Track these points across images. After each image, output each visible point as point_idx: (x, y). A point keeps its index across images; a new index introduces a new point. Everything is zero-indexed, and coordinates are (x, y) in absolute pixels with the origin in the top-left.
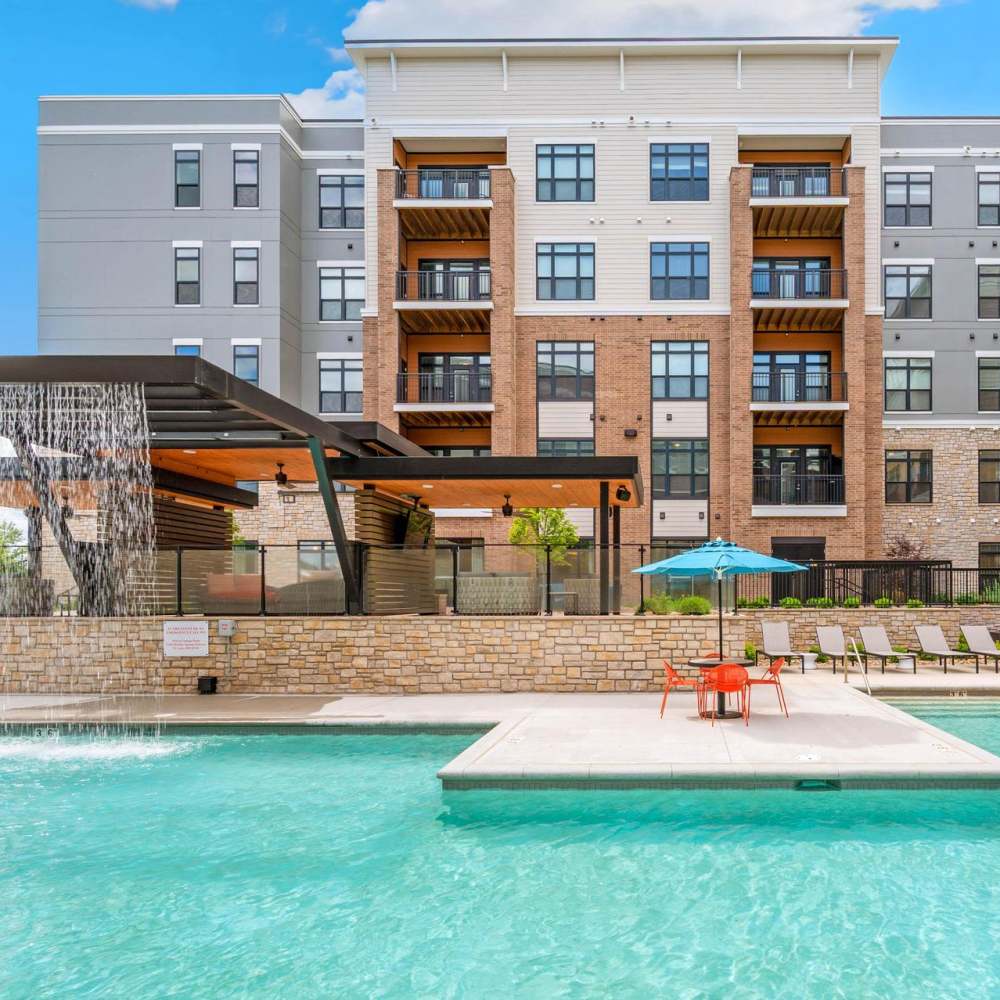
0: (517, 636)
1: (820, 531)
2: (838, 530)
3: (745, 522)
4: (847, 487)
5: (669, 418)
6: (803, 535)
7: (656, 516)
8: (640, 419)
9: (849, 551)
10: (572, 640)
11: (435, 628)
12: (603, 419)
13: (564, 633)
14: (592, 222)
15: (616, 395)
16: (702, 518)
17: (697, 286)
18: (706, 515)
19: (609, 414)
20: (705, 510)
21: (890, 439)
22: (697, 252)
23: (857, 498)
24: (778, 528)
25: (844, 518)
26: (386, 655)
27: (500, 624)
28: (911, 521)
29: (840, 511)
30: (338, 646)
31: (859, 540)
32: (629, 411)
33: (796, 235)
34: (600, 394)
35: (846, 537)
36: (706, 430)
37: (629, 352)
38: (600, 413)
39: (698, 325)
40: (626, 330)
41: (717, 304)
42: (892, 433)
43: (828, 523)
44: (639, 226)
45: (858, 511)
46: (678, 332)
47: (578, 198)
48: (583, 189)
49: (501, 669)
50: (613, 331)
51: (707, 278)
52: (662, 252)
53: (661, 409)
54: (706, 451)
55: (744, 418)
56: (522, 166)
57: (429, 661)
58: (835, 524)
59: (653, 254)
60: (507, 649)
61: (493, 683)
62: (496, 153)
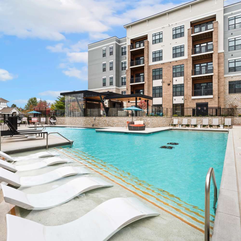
0: (124, 119)
1: (206, 101)
2: (211, 101)
3: (190, 100)
4: (213, 91)
5: (176, 81)
6: (203, 102)
7: (174, 100)
8: (170, 81)
9: (214, 105)
10: (130, 120)
11: (115, 118)
12: (164, 82)
13: (129, 119)
14: (162, 46)
15: (166, 77)
16: (183, 100)
17: (182, 54)
18: (183, 99)
19: (165, 81)
20: (183, 98)
21: (230, 79)
22: (182, 47)
23: (216, 93)
24: (197, 101)
25: (212, 98)
26: (110, 122)
27: (122, 118)
28: (235, 97)
29: (211, 96)
30: (105, 121)
31: (216, 103)
32: (169, 80)
33: (206, 38)
34: (163, 78)
35: (213, 102)
36: (183, 82)
37: (169, 69)
38: (163, 81)
39: (182, 62)
40: (168, 65)
41: (186, 57)
42: (231, 77)
43: (209, 99)
44: (171, 45)
45: (216, 96)
46: (178, 64)
47: (160, 42)
48: (160, 40)
49: (122, 124)
50: (166, 65)
51: (184, 52)
52: (175, 49)
53: (175, 79)
54: (184, 86)
55: (190, 79)
56: (150, 39)
57: (114, 123)
58: (210, 99)
59: (173, 49)
60: (123, 121)
61: (121, 126)
62: (146, 37)
